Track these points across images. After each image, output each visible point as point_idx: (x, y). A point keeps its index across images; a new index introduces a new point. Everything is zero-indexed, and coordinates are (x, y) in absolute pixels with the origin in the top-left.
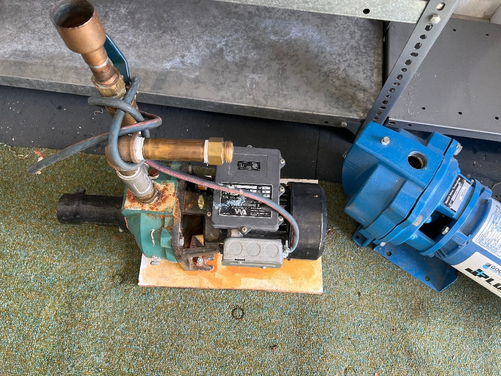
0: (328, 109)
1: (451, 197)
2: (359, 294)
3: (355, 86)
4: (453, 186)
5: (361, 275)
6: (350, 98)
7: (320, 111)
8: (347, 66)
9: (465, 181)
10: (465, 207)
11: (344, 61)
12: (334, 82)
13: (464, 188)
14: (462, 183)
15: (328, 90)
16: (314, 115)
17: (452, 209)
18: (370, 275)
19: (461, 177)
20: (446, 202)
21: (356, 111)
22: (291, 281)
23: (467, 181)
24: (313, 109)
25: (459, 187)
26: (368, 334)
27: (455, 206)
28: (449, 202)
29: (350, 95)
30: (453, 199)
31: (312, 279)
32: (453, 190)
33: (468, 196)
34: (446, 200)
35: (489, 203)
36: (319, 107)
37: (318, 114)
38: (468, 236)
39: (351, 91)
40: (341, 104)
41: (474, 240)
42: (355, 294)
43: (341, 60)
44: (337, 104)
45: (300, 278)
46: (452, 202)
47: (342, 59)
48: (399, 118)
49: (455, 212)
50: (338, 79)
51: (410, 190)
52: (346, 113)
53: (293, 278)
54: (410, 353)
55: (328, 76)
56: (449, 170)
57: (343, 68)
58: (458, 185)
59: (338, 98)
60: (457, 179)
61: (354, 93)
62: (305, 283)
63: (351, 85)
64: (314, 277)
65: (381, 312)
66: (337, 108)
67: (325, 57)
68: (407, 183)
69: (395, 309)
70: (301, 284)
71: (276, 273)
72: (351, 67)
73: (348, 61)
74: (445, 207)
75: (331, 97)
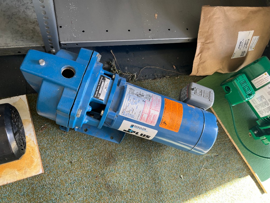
0: (15, 42)
1: (99, 91)
2: (71, 162)
3: (34, 23)
4: (99, 83)
5: (70, 149)
6: (31, 32)
7: (9, 45)
8: (25, 8)
9: (106, 78)
10: (109, 95)
11: (23, 5)
12: (17, 22)
13: (106, 83)
14: (105, 80)
15: (13, 29)
16: (5, 49)
17: (100, 99)
18: (76, 148)
19: (103, 76)
20: (96, 96)
21: (37, 41)
22: (17, 173)
23: (107, 78)
24: (3, 45)
25: (103, 83)
26: (81, 186)
27: (102, 97)
28: (97, 95)
29: (31, 30)
30: (100, 92)
31: (33, 166)
32: (99, 86)
33: (110, 88)
34: (95, 94)
35: (125, 88)
36: (8, 43)
37: (7, 47)
38: (116, 112)
39: (31, 26)
40: (25, 37)
41: (120, 114)
42: (68, 164)
43: (20, 5)
44: (22, 38)
45: (24, 168)
46: (100, 95)
47: (21, 3)
48: (67, 40)
49: (103, 100)
50: (20, 19)
51: (68, 94)
52: (30, 44)
53: (19, 170)
54: (108, 187)
55: (12, 18)
56: (93, 73)
57: (22, 10)
58: (102, 82)
59: (22, 33)
60: (100, 78)
61: (34, 28)
62: (29, 170)
63: (30, 22)
64: (35, 164)
65: (87, 169)
66: (22, 41)
67: (7, 4)
68: (65, 90)
69: (95, 164)
70: (25, 173)
71: (4, 171)
72: (29, 9)
73: (26, 5)
74: (95, 99)
75: (16, 33)
